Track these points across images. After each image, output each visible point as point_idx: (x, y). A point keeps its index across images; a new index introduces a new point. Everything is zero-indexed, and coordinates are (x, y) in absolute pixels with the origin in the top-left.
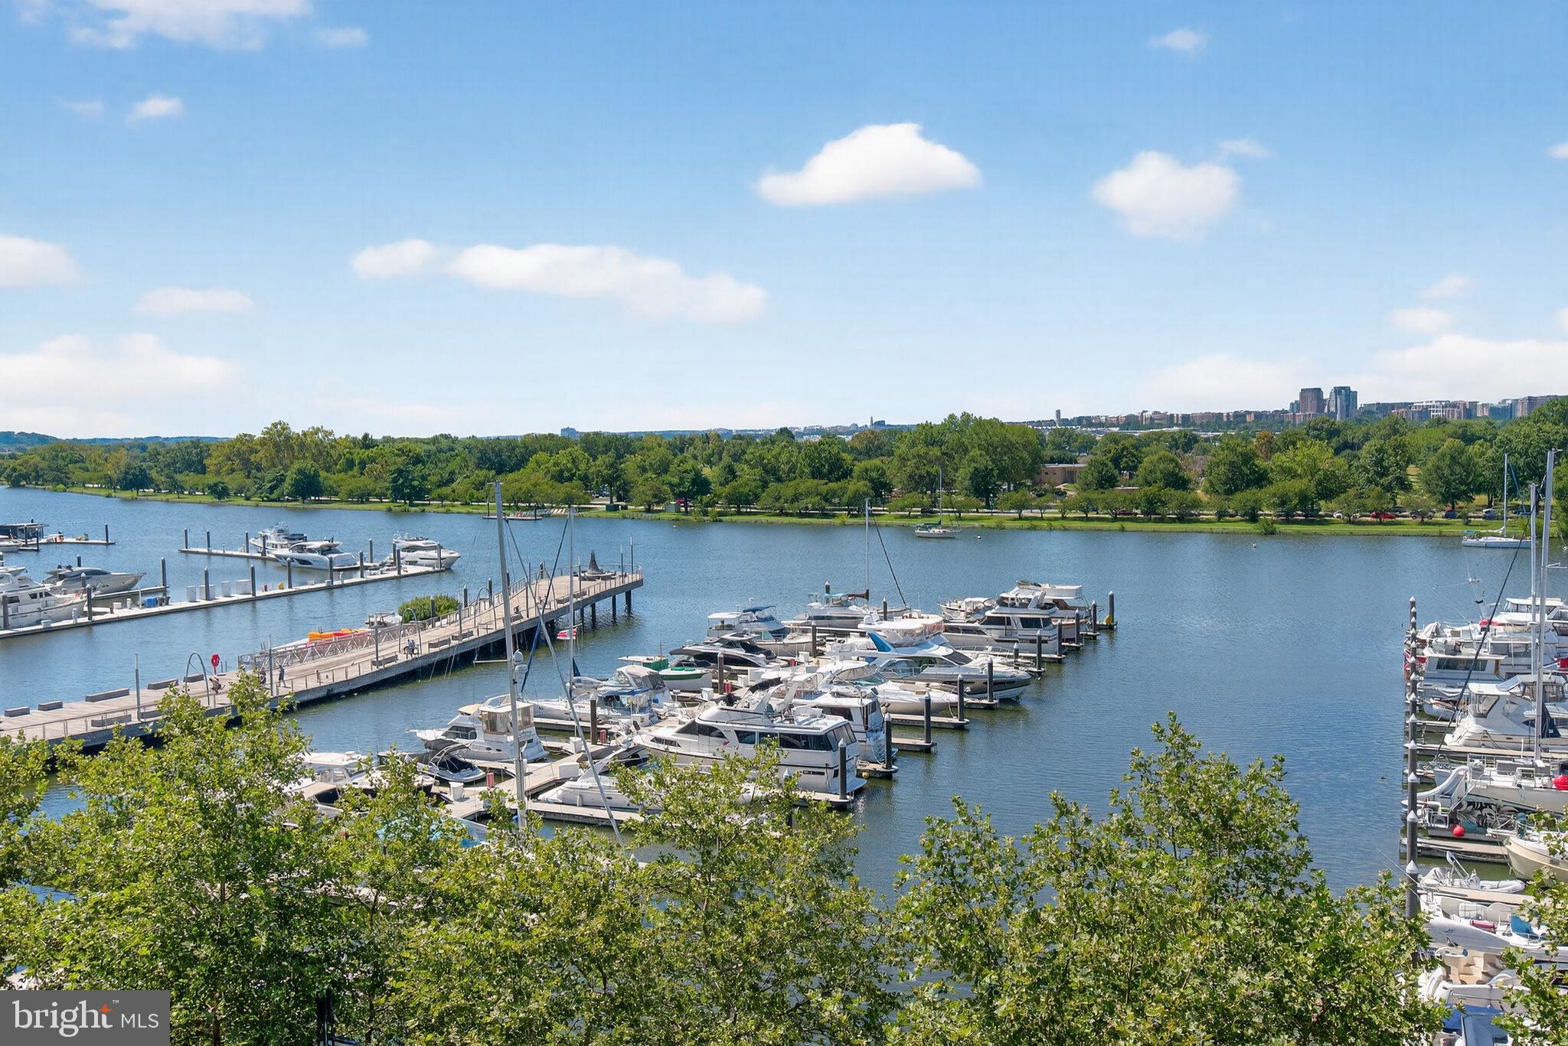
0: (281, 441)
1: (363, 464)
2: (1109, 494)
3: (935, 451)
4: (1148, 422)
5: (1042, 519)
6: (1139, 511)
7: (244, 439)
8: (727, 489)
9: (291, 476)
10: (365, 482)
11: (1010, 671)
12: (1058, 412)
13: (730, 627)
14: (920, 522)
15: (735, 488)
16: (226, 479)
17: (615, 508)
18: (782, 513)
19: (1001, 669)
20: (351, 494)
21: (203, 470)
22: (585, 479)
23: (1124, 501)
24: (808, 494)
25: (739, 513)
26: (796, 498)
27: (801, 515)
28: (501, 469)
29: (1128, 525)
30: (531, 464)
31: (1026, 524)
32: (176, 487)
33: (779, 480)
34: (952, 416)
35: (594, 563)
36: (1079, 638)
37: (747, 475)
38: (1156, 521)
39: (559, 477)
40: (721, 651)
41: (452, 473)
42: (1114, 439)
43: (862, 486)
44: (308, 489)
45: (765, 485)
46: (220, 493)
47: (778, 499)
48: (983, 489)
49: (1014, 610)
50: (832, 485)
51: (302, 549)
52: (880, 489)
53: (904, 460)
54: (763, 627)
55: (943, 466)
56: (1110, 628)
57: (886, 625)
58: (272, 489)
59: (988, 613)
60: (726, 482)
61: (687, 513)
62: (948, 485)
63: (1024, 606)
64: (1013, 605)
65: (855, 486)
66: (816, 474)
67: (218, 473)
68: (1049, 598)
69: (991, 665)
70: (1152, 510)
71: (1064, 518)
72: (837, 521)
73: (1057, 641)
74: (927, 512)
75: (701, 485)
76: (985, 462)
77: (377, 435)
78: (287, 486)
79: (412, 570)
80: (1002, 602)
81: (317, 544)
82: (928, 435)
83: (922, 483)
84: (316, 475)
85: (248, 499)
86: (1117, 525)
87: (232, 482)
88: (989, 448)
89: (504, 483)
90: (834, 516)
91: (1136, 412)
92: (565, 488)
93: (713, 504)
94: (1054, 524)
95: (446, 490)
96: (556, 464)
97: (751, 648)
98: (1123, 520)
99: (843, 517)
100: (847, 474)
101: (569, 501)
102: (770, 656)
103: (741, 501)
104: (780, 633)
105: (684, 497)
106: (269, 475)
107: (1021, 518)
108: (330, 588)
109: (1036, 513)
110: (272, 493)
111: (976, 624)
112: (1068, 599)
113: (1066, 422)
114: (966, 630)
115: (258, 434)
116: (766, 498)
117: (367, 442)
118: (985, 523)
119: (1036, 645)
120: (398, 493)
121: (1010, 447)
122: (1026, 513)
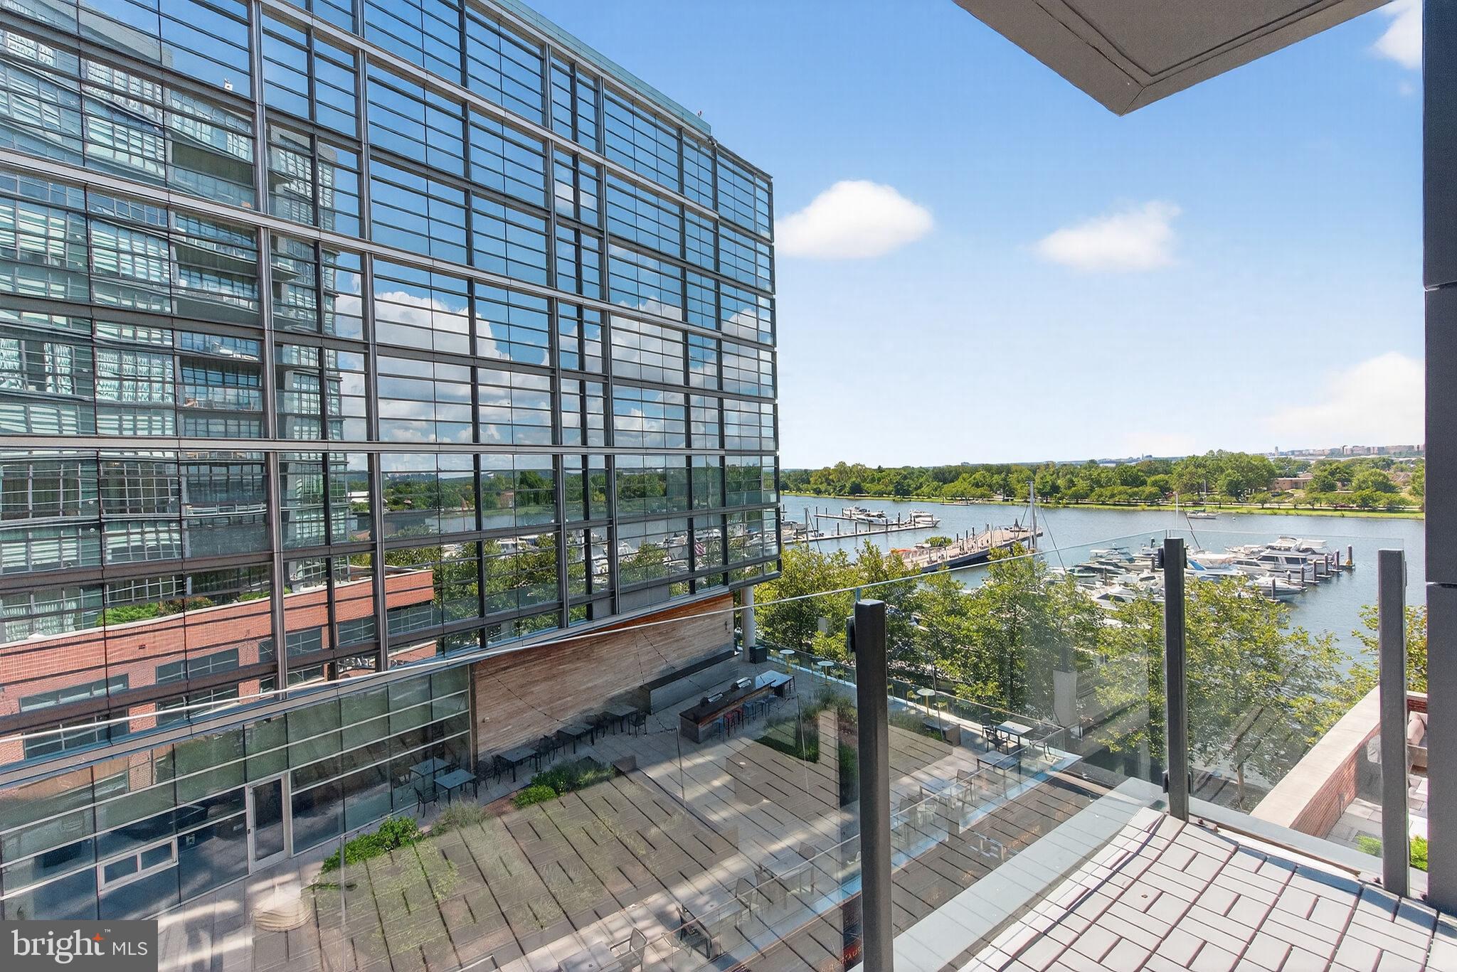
0: (842, 469)
1: (879, 480)
2: (1330, 495)
3: (1201, 471)
4: (1349, 452)
5: (1279, 509)
6: (1355, 505)
7: (826, 469)
8: (1070, 492)
9: (848, 485)
10: (880, 487)
11: (1286, 586)
12: (1277, 448)
13: (1101, 557)
14: (1191, 510)
15: (1075, 490)
16: (820, 486)
17: (1008, 500)
18: (1103, 504)
19: (1280, 584)
20: (875, 493)
21: (809, 482)
22: (990, 486)
23: (1344, 499)
24: (1120, 493)
25: (1077, 503)
26: (1112, 496)
27: (1115, 505)
28: (945, 481)
29: (1347, 514)
30: (960, 479)
31: (1268, 512)
32: (799, 490)
33: (1101, 486)
34: (1211, 451)
35: (1016, 525)
36: (1328, 573)
37: (1082, 485)
38: (1369, 511)
39: (977, 485)
40: (1097, 566)
41: (921, 484)
42: (1323, 463)
43: (1154, 490)
44: (856, 490)
45: (1092, 490)
46: (818, 492)
47: (1100, 496)
48: (1235, 491)
49: (1280, 552)
50: (1136, 489)
51: (869, 515)
52: (1165, 491)
53: (1180, 476)
54: (1122, 557)
55: (1206, 478)
56: (1349, 569)
57: (1200, 556)
58: (840, 491)
59: (1263, 554)
60: (1070, 488)
61: (1047, 503)
62: (1209, 490)
63: (1288, 549)
64: (1280, 549)
65: (1148, 489)
66: (1124, 483)
67: (815, 484)
68: (1304, 547)
69: (1274, 582)
70: (1366, 504)
71: (1295, 509)
72: (1139, 508)
73: (1313, 573)
74: (1196, 504)
75: (1055, 489)
76: (1237, 476)
77: (884, 466)
78: (847, 489)
79: (920, 526)
80: (1273, 548)
81: (875, 514)
82: (1196, 462)
83: (1191, 488)
84: (860, 484)
85: (829, 494)
86: (1338, 513)
87: (823, 487)
88: (1239, 468)
89: (948, 488)
90: (1137, 506)
91: (1338, 446)
92: (979, 491)
93: (1061, 498)
94: (1290, 512)
95: (919, 491)
96: (974, 479)
97: (1116, 565)
98: (1341, 510)
99: (1143, 506)
100: (1144, 483)
101: (982, 496)
102: (1128, 570)
103: (1079, 498)
104: (1131, 560)
105: (1044, 495)
106: (838, 485)
107: (1263, 508)
108: (886, 532)
109: (1276, 506)
110: (840, 492)
111: (1255, 560)
112: (1316, 548)
113: (1282, 454)
114: (1247, 563)
115: (832, 467)
116: (1093, 496)
117: (880, 470)
118: (1240, 511)
119: (1300, 575)
120: (897, 493)
121: (1252, 468)
122: (1267, 505)
